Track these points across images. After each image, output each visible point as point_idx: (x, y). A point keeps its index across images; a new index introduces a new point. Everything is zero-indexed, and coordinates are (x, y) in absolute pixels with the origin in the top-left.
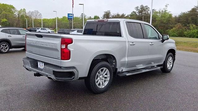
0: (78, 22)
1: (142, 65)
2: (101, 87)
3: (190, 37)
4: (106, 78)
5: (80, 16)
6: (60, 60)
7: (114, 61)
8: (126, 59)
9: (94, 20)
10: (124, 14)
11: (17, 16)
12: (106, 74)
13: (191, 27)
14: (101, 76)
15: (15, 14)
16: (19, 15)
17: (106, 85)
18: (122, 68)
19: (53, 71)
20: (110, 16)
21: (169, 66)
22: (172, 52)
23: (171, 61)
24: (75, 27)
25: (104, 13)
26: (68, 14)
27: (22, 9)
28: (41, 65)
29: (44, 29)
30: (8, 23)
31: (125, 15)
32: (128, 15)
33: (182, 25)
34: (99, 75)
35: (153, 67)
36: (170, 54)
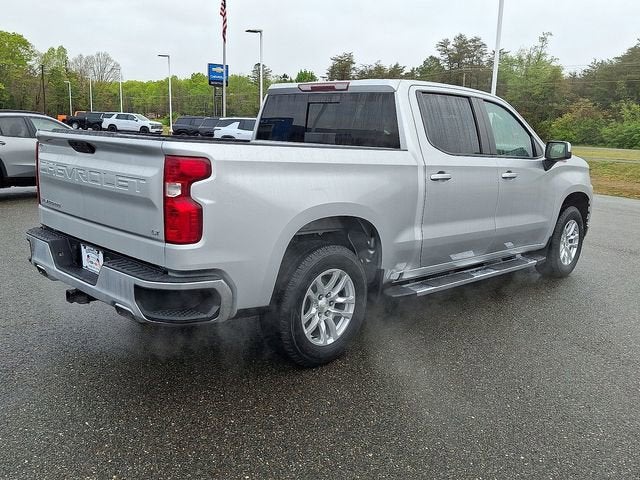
0: (242, 94)
1: (471, 254)
2: (321, 343)
3: (619, 147)
4: (339, 306)
5: (251, 74)
6: (162, 245)
7: (371, 242)
8: (417, 234)
9: (295, 85)
10: (401, 65)
11: (39, 72)
12: (342, 294)
13: (626, 112)
14: (322, 302)
15: (31, 67)
16: (42, 67)
17: (339, 333)
18: (402, 267)
19: (136, 287)
20: (354, 73)
21: (565, 254)
22: (577, 204)
23: (572, 237)
24: (233, 110)
25: (330, 64)
26: (211, 66)
27: (53, 49)
28: (91, 259)
29: (127, 118)
30: (6, 97)
31: (402, 71)
32: (413, 71)
33: (595, 105)
34: (314, 297)
35: (509, 259)
36: (572, 209)
